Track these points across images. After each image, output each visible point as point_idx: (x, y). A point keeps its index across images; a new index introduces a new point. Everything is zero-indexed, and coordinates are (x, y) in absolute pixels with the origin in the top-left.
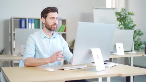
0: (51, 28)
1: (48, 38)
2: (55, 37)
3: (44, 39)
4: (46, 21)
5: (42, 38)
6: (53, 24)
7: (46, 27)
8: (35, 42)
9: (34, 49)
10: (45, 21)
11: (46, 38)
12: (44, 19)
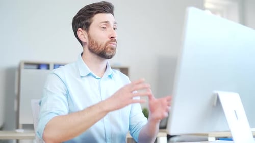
0: (105, 49)
1: (95, 77)
2: (110, 77)
3: (86, 79)
4: (89, 37)
5: (82, 77)
6: (109, 39)
7: (92, 51)
8: (66, 85)
9: (64, 102)
10: (86, 36)
11: (90, 77)
12: (84, 32)
